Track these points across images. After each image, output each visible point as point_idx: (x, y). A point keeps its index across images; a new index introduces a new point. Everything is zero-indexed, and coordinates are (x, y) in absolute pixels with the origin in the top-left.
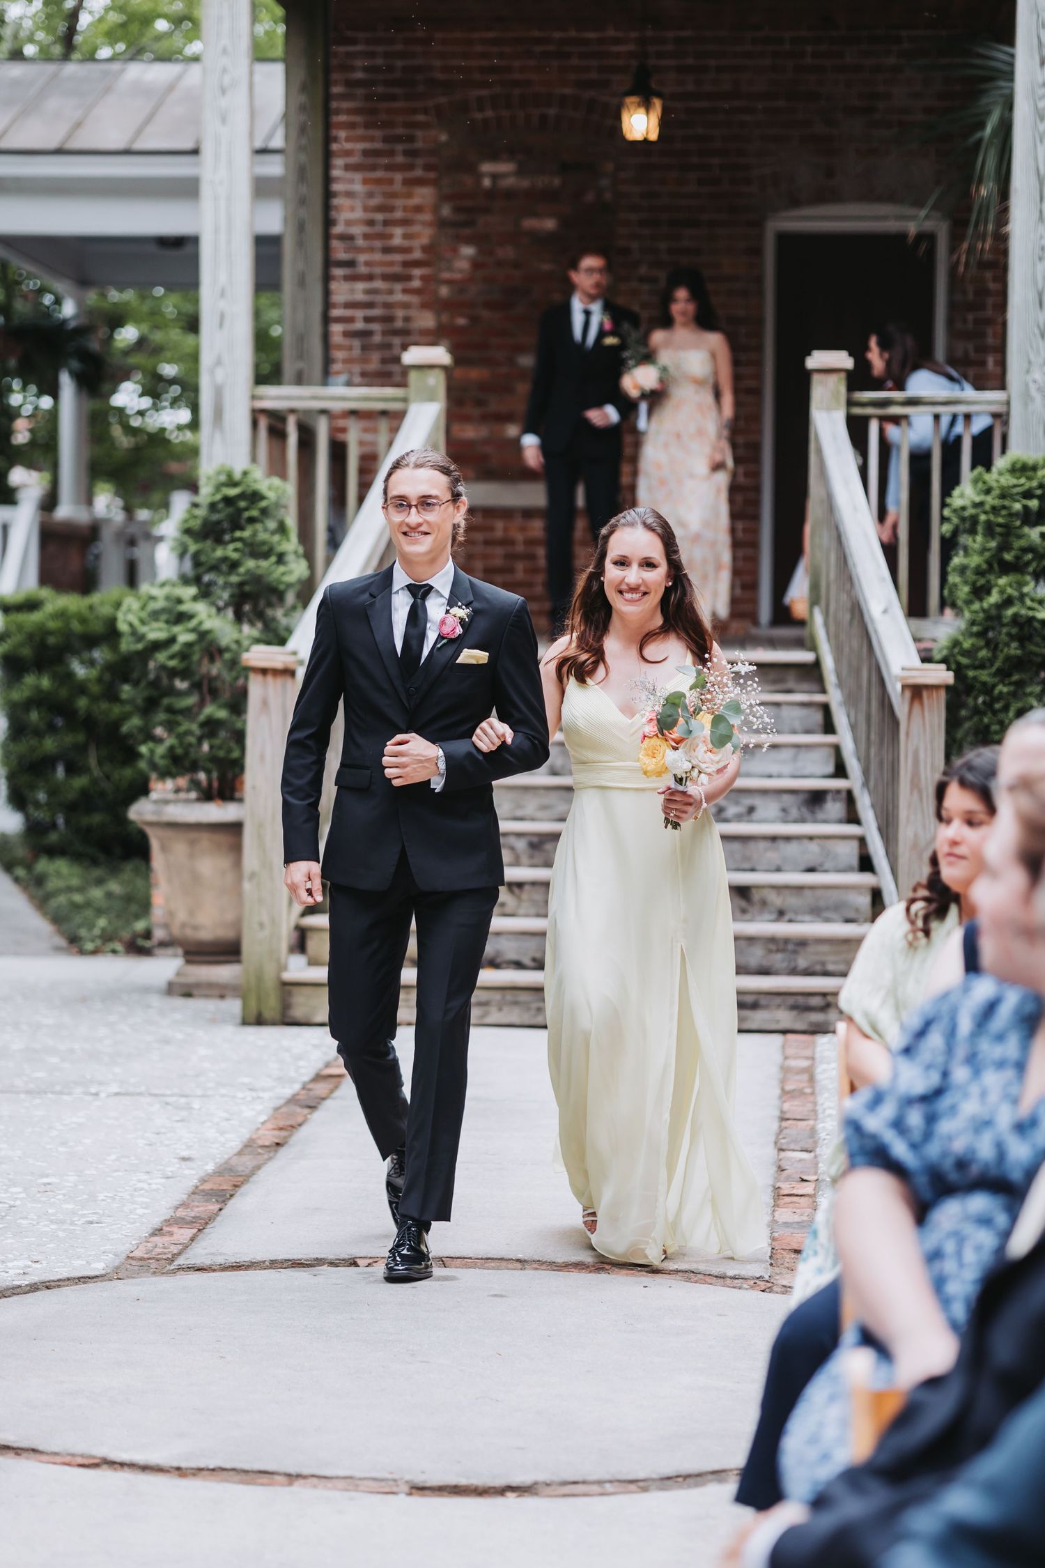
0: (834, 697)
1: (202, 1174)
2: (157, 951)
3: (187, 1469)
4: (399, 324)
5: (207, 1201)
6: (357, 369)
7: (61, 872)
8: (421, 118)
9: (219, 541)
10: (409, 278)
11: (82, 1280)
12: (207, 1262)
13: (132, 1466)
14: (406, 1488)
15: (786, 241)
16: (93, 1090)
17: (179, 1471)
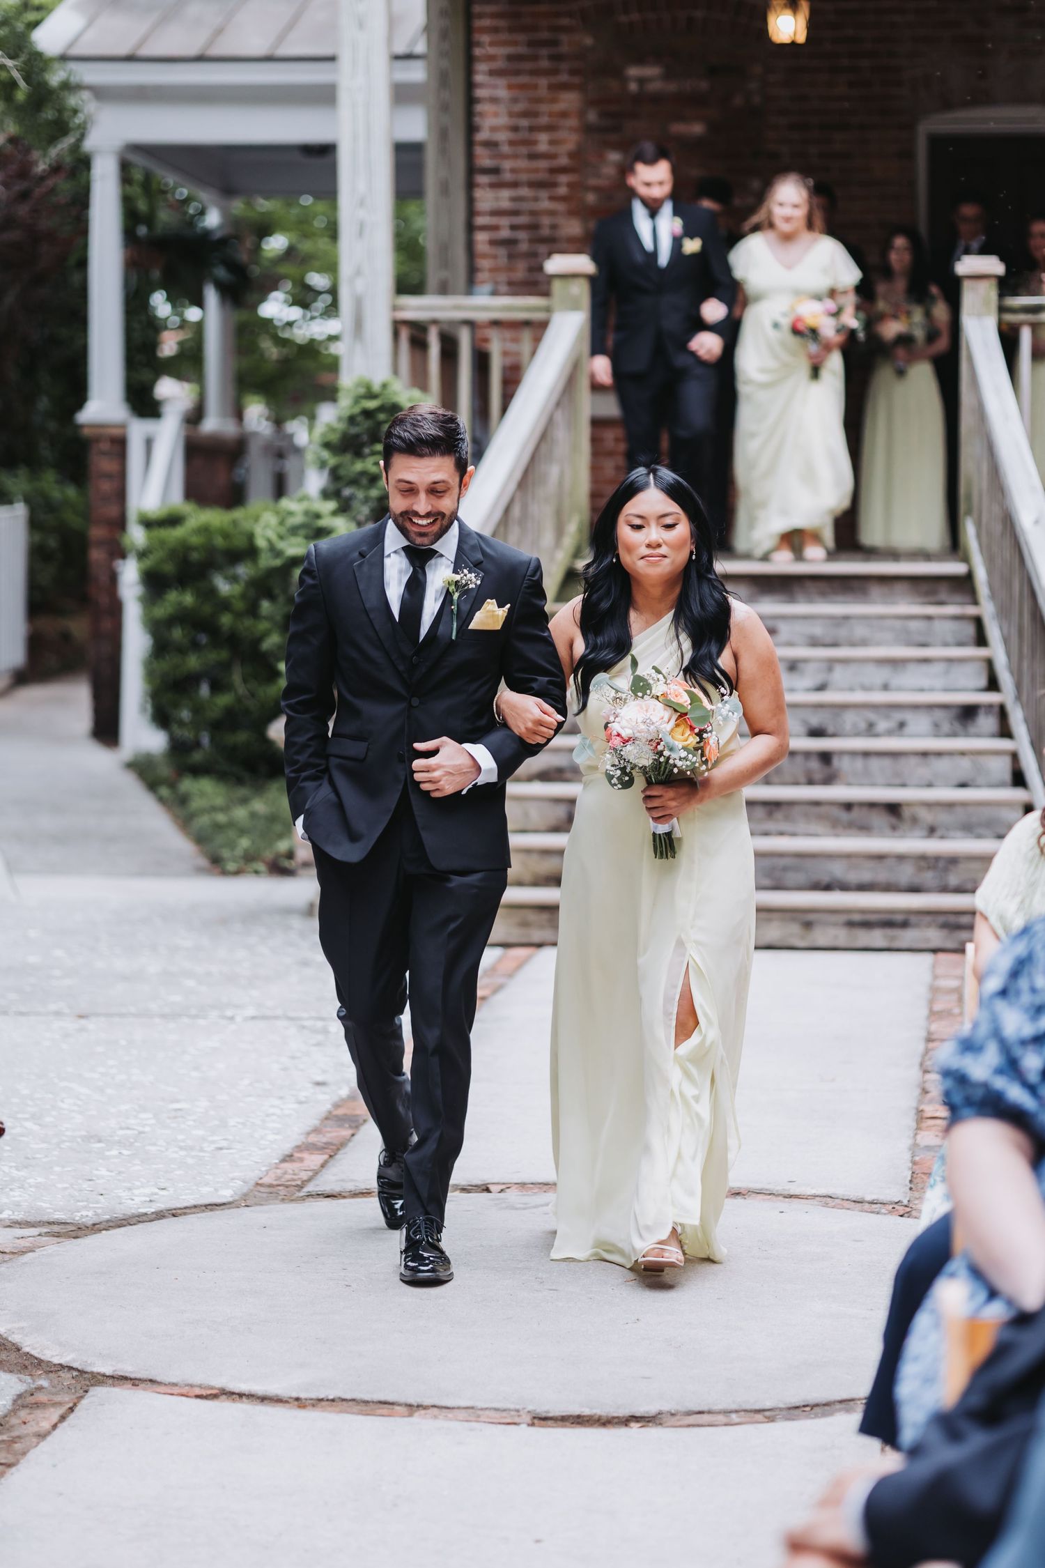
0: (987, 609)
1: (336, 1099)
2: (301, 872)
3: (306, 1399)
4: (546, 232)
5: (341, 1126)
6: (503, 277)
7: (205, 791)
8: (565, 21)
9: (358, 454)
10: (554, 185)
11: (209, 1207)
12: (336, 1188)
13: (250, 1396)
14: (528, 1419)
15: (937, 143)
16: (229, 1013)
17: (299, 1402)
